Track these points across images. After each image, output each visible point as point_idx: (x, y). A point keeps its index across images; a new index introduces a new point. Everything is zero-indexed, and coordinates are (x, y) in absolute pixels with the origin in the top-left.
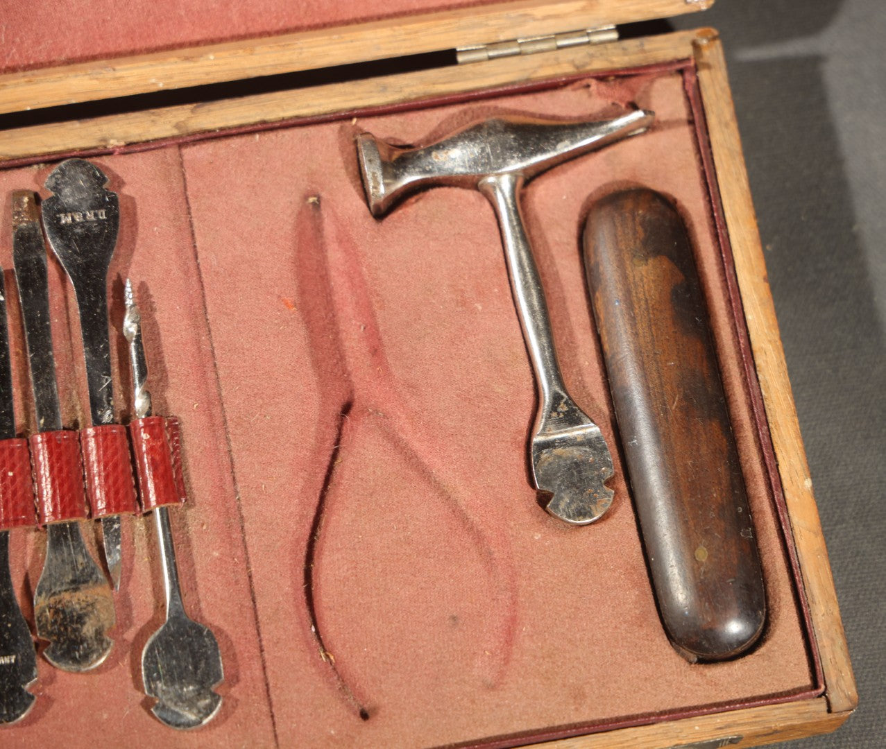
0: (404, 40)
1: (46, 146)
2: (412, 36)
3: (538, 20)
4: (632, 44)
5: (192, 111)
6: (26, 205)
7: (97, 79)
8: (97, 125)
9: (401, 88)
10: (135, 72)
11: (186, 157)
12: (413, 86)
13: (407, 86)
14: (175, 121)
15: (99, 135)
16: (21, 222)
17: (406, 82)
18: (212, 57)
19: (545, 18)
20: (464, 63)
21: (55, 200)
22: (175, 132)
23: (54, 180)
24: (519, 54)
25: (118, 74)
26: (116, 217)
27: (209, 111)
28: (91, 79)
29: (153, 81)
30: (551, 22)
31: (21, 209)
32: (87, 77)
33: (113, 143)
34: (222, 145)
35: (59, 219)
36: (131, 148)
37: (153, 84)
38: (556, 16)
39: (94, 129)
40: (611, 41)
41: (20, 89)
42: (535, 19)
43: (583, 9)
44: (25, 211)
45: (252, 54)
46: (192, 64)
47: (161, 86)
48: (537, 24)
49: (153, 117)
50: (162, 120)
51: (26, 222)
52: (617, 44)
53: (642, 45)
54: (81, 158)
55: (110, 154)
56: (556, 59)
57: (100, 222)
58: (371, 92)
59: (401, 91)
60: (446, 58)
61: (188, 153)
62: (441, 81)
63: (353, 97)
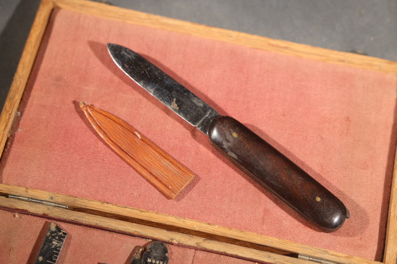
0: (282, 244)
1: (153, 234)
2: (285, 243)
3: (330, 254)
5: (204, 240)
6: (140, 252)
7: (178, 220)
8: (171, 233)
9: (275, 258)
10: (191, 222)
11: (197, 255)
12: (279, 259)
13: (278, 259)
14: (197, 241)
15: (171, 237)
16: (136, 256)
17: (277, 257)
18: (217, 226)
19: (332, 255)
20: (300, 258)
21: (149, 253)
22: (195, 245)
23: (151, 246)
24: (320, 262)
25: (185, 221)
27: (209, 242)
28: (176, 219)
29: (195, 226)
30: (334, 257)
31: (138, 252)
32: (175, 218)
33: (174, 242)
34: (209, 254)
35: (147, 260)
36: (179, 245)
37: (195, 228)
38: (337, 256)
41: (153, 214)
42: (329, 254)
43: (347, 257)
44: (139, 253)
45: (230, 230)
46: (209, 226)
47: (197, 229)
48: (329, 256)
49: (190, 238)
50: (193, 240)
51: (138, 257)
54: (163, 243)
55: (172, 244)
58: (265, 256)
59: (275, 260)
60: (294, 255)
61: (198, 252)
62: (290, 261)
63: (258, 256)
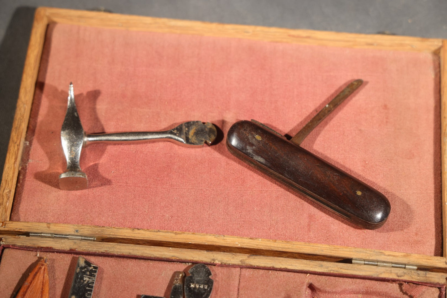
0: (333, 250)
1: (192, 257)
2: (336, 249)
3: (386, 255)
4: (422, 273)
5: (248, 257)
6: (180, 277)
7: (217, 238)
8: (212, 254)
9: (328, 267)
10: (232, 239)
11: (242, 273)
12: (332, 267)
13: (330, 267)
14: (241, 259)
15: (212, 258)
16: (177, 283)
17: (330, 265)
18: (260, 240)
19: (389, 255)
20: (355, 264)
21: (191, 277)
22: (240, 263)
23: (192, 270)
24: (377, 265)
25: (225, 238)
26: (211, 289)
27: (254, 258)
28: (215, 237)
29: (237, 243)
30: (391, 257)
31: (178, 278)
32: (214, 237)
33: (217, 262)
34: (256, 271)
35: (190, 285)
36: (223, 265)
37: (237, 244)
38: (394, 256)
39: (212, 255)
40: (413, 269)
41: (189, 235)
43: (404, 256)
44: (179, 279)
45: (275, 242)
46: (252, 241)
47: (239, 245)
48: (385, 257)
49: (233, 256)
50: (236, 257)
51: (179, 283)
52: (416, 271)
53: (426, 274)
54: (204, 265)
55: (215, 265)
56: (391, 271)
57: (205, 290)
58: (316, 266)
59: (328, 268)
60: (348, 261)
61: (244, 270)
62: (344, 268)
63: (309, 266)
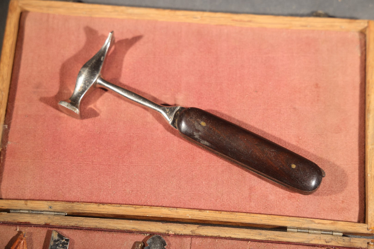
0: (270, 220)
1: (150, 229)
2: (273, 219)
3: (316, 223)
4: (346, 239)
5: (198, 228)
6: (140, 247)
7: (171, 211)
8: (167, 225)
9: (266, 235)
10: (183, 211)
11: (193, 242)
12: (270, 235)
13: (268, 235)
14: (192, 229)
15: (167, 229)
17: (268, 233)
18: (208, 212)
19: (319, 223)
20: (289, 232)
21: (149, 248)
22: (191, 233)
23: (150, 241)
24: (308, 233)
25: (178, 211)
27: (203, 228)
29: (188, 215)
30: (320, 225)
31: (138, 248)
32: (168, 210)
33: (171, 233)
34: (205, 240)
36: (176, 235)
37: (188, 216)
38: (323, 224)
39: (166, 226)
40: (340, 236)
41: (147, 209)
42: (315, 223)
43: (332, 224)
45: (221, 214)
46: (201, 212)
47: (190, 217)
48: (316, 225)
49: (185, 227)
50: (187, 228)
52: (342, 237)
53: (350, 240)
54: (160, 235)
55: (169, 235)
56: (320, 237)
58: (256, 234)
59: (266, 236)
60: (283, 229)
61: (194, 239)
62: (280, 236)
63: (250, 234)
